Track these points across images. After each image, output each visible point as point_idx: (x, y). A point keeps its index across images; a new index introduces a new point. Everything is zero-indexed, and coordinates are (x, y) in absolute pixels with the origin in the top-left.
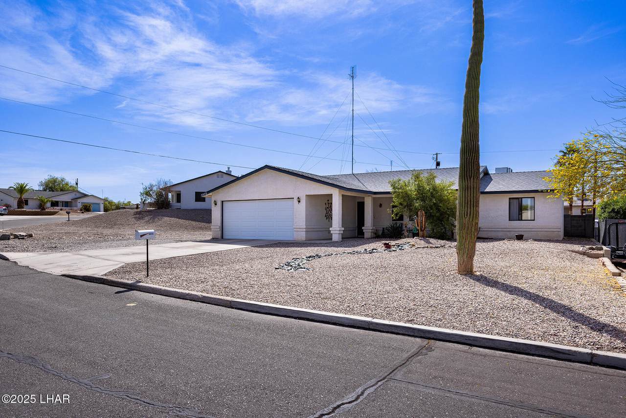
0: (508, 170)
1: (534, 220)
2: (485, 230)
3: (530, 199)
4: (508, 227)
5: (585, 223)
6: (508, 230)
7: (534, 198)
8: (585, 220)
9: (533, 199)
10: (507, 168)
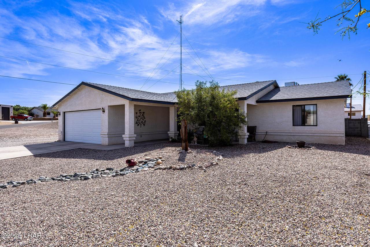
0: (295, 84)
1: (317, 126)
2: (272, 134)
3: (313, 105)
4: (291, 132)
5: (361, 125)
6: (292, 134)
7: (316, 104)
8: (361, 123)
9: (315, 106)
10: (294, 82)
